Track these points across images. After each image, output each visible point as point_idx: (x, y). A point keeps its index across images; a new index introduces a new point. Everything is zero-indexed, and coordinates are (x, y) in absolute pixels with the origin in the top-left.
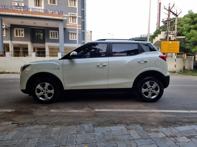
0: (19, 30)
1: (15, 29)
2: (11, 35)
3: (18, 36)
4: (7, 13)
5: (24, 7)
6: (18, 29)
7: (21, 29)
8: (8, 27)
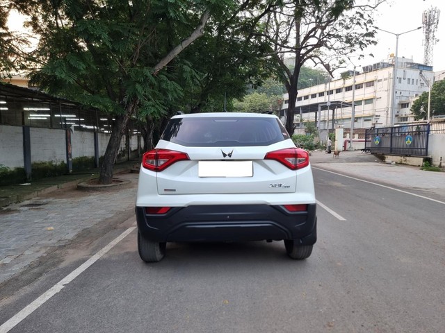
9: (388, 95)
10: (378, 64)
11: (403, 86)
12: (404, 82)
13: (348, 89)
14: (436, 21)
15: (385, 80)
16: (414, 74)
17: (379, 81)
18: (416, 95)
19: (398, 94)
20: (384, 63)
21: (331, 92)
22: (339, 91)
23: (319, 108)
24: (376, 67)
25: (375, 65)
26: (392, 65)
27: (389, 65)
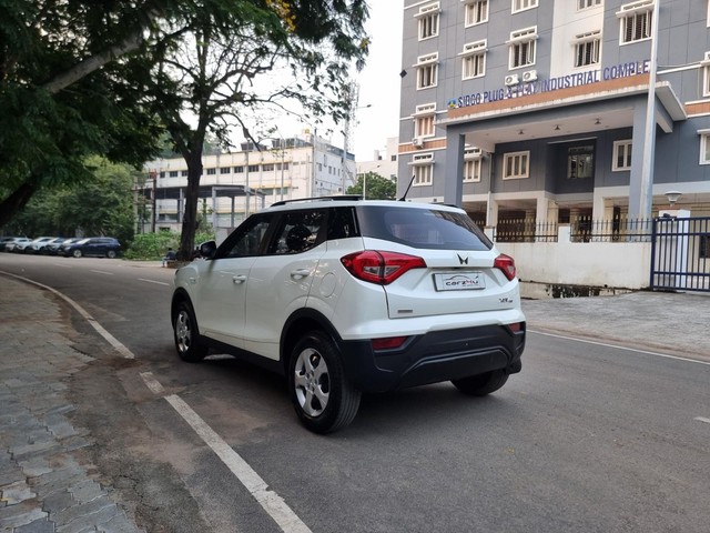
0: (517, 158)
1: (505, 155)
2: (495, 174)
3: (513, 177)
4: (474, 116)
5: (536, 80)
6: (513, 155)
7: (521, 154)
8: (489, 154)
9: (307, 186)
10: (293, 140)
11: (324, 175)
12: (326, 170)
13: (253, 168)
14: (355, 97)
15: (303, 163)
16: (334, 161)
17: (295, 164)
18: (340, 190)
19: (318, 186)
20: (299, 140)
21: (225, 170)
22: (238, 169)
23: (214, 193)
24: (290, 143)
25: (288, 140)
26: (310, 145)
27: (306, 145)
